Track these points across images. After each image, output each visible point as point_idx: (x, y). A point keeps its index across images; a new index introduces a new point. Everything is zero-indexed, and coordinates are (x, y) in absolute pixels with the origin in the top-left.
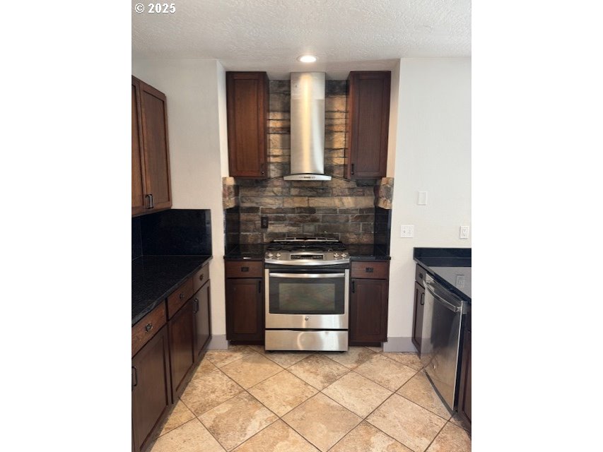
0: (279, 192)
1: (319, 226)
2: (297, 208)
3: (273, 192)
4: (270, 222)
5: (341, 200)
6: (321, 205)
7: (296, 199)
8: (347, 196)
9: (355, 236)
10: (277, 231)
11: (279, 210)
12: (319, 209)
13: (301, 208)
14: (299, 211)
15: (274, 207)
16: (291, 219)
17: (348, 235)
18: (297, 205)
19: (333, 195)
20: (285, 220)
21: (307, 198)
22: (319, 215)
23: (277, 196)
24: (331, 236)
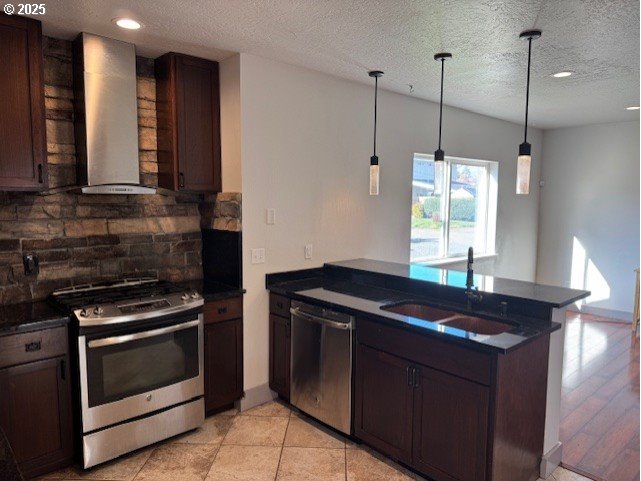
0: (55, 212)
1: (126, 262)
2: (89, 237)
3: (45, 212)
4: (40, 263)
5: (156, 222)
6: (127, 230)
7: (86, 223)
8: (164, 216)
9: (178, 271)
10: (54, 277)
11: (56, 243)
12: (125, 237)
13: (95, 237)
14: (93, 242)
15: (48, 238)
16: (79, 255)
17: (169, 270)
18: (89, 233)
19: (145, 216)
20: (69, 257)
21: (105, 221)
22: (125, 246)
23: (53, 218)
24: (145, 275)
